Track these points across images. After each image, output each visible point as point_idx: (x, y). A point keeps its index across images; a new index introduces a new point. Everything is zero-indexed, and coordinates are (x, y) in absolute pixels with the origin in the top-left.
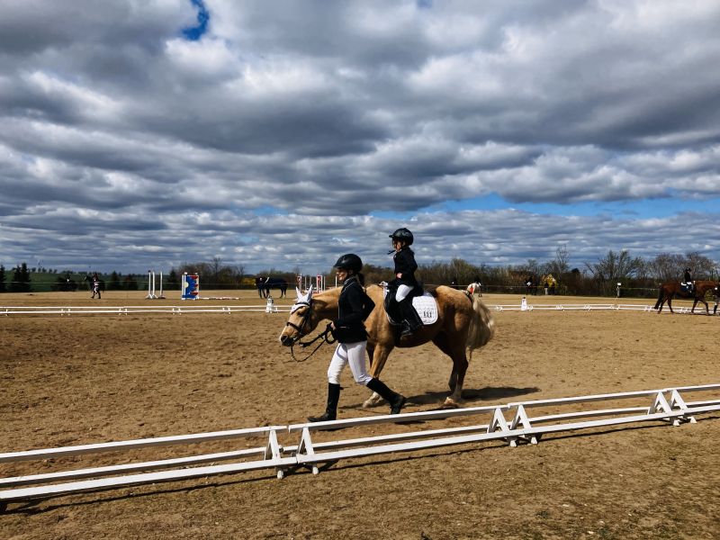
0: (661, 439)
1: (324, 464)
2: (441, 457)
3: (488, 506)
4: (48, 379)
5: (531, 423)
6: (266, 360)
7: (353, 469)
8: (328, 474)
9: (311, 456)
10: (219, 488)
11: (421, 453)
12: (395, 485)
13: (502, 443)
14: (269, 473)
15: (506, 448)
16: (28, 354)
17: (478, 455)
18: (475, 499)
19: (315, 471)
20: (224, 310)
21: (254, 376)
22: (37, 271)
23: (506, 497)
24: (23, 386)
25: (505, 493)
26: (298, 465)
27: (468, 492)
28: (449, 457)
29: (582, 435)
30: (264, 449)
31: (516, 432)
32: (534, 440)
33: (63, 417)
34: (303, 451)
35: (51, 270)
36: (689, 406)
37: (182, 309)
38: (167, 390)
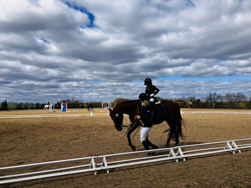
0: (229, 158)
1: (111, 170)
2: (152, 166)
3: (168, 183)
4: (14, 141)
5: (183, 154)
6: (91, 133)
7: (121, 171)
8: (112, 173)
9: (106, 167)
10: (74, 179)
11: (145, 165)
12: (136, 177)
13: (174, 161)
14: (91, 173)
15: (175, 163)
16: (7, 132)
17: (165, 165)
18: (164, 181)
19: (108, 172)
20: (76, 116)
21: (87, 138)
22: (10, 103)
23: (175, 180)
24: (5, 144)
25: (174, 179)
26: (102, 170)
27: (161, 178)
28: (155, 166)
29: (201, 158)
30: (90, 165)
31: (178, 157)
32: (184, 160)
33: (19, 155)
34: (104, 165)
35: (15, 103)
36: (238, 147)
37: (61, 115)
38: (56, 144)
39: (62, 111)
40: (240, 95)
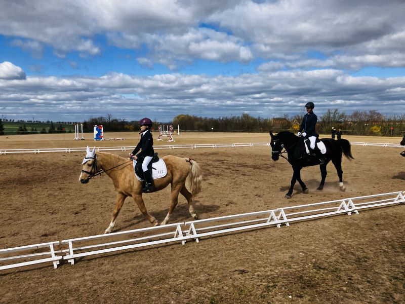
35: (10, 120)
39: (95, 139)
40: (375, 113)
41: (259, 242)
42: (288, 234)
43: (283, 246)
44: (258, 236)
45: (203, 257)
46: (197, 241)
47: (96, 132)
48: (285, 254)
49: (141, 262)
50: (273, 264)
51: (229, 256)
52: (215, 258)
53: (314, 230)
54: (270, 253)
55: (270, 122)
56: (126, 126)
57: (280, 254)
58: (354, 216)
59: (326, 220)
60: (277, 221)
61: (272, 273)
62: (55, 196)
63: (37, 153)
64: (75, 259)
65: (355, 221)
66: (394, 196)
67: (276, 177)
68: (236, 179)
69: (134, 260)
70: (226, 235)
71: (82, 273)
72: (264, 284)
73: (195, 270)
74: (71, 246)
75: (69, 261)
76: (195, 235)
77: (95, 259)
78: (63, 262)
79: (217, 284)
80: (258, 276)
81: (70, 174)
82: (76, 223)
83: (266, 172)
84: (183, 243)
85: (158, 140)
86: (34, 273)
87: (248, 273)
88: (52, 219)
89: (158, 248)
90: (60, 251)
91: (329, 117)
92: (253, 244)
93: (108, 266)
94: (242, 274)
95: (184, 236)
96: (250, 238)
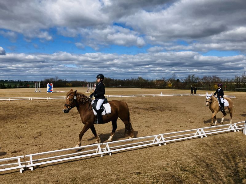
39: (48, 91)
40: (216, 77)
41: (148, 155)
42: (166, 150)
43: (162, 157)
44: (148, 151)
45: (114, 165)
46: (110, 154)
47: (48, 87)
48: (164, 162)
49: (75, 168)
50: (156, 168)
51: (130, 163)
52: (121, 165)
53: (181, 148)
54: (155, 162)
55: (154, 82)
56: (67, 84)
57: (160, 162)
58: (204, 138)
59: (188, 141)
60: (159, 142)
61: (156, 174)
62: (22, 127)
63: (11, 100)
64: (33, 167)
65: (205, 142)
66: (228, 127)
67: (158, 115)
68: (134, 116)
69: (71, 167)
70: (128, 151)
71: (38, 176)
72: (151, 181)
73: (109, 172)
74: (31, 158)
75: (30, 168)
76: (109, 151)
77: (46, 166)
78: (26, 169)
79: (122, 181)
80: (148, 176)
81: (32, 113)
82: (35, 144)
83: (152, 112)
84: (102, 156)
85: (87, 92)
86: (7, 176)
87: (142, 174)
88: (20, 141)
89: (86, 159)
90: (24, 162)
91: (189, 80)
92: (145, 156)
93: (54, 171)
94: (137, 174)
95: (102, 152)
96: (143, 152)
